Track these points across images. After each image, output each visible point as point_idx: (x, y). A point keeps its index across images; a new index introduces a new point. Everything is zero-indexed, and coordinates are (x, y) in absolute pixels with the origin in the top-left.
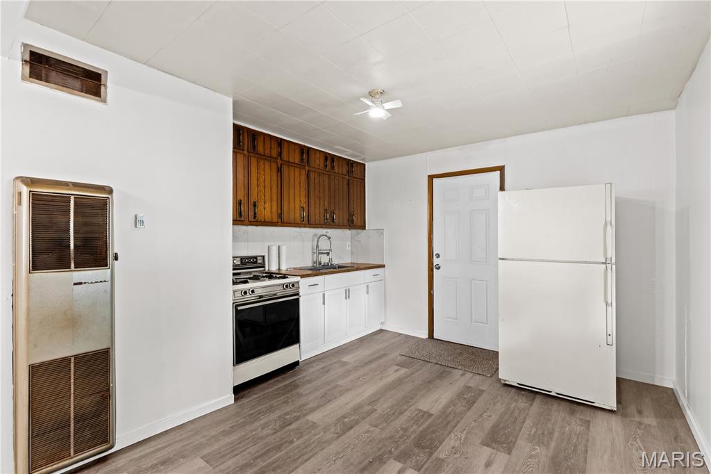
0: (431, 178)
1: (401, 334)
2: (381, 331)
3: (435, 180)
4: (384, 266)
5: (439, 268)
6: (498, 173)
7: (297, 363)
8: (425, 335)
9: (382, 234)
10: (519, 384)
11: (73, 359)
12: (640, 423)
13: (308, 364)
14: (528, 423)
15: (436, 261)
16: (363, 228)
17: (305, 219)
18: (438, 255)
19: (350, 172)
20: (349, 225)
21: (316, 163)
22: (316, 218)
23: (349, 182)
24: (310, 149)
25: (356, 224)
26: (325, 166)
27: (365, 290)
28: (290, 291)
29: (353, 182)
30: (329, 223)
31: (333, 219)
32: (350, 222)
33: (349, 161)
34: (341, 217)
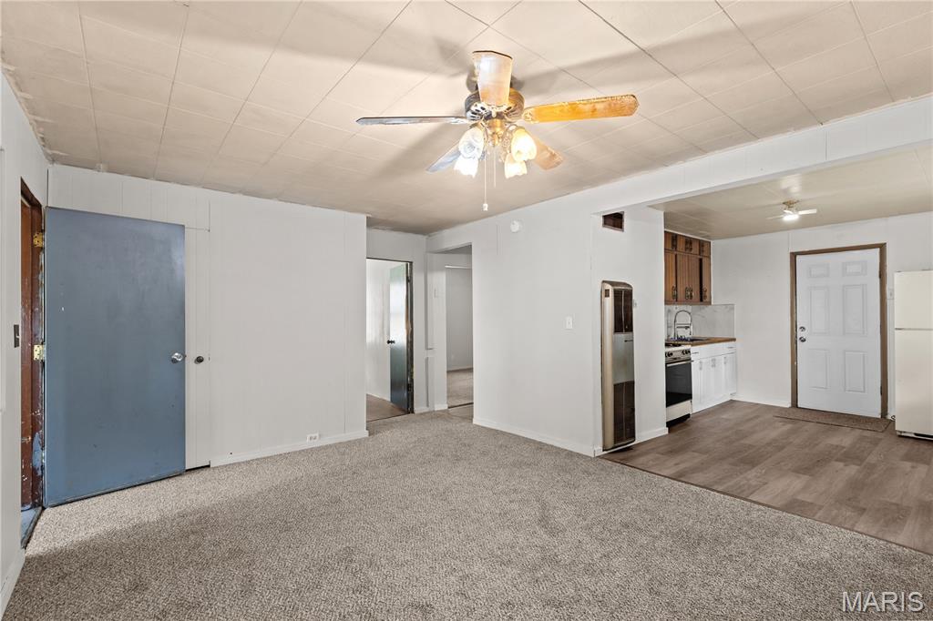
0: (794, 256)
1: (757, 404)
2: (732, 401)
3: (798, 257)
4: (734, 340)
5: (804, 341)
6: (877, 250)
7: (688, 416)
8: (787, 403)
9: (733, 309)
10: (916, 435)
11: (625, 384)
13: (699, 416)
15: (800, 334)
16: (710, 303)
17: (675, 297)
18: (803, 328)
19: (701, 251)
20: (701, 300)
21: (681, 246)
22: (681, 295)
23: (701, 260)
24: (677, 235)
25: (707, 300)
26: (686, 249)
27: (723, 361)
28: (686, 356)
29: (705, 260)
30: (688, 299)
31: (691, 296)
32: (703, 297)
33: (700, 241)
34: (695, 294)
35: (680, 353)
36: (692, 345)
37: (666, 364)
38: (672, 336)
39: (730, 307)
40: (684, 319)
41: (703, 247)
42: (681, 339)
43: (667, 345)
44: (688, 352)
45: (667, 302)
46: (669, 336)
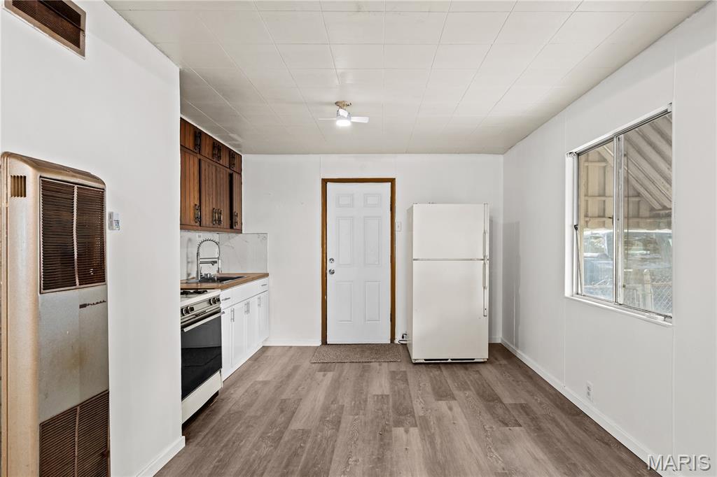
0: (325, 182)
1: (291, 347)
2: (265, 349)
3: (329, 184)
4: (266, 275)
5: (333, 273)
6: (389, 184)
7: (217, 394)
8: (319, 343)
9: (265, 238)
10: (426, 360)
11: (78, 408)
12: (501, 365)
14: (449, 381)
15: (330, 266)
16: (240, 231)
17: (199, 219)
18: (332, 260)
19: (231, 164)
20: (231, 227)
21: (207, 150)
22: (206, 219)
23: (231, 176)
24: (201, 132)
25: (237, 227)
26: (213, 155)
27: (257, 303)
28: (214, 307)
29: (235, 176)
30: (216, 225)
31: (220, 221)
32: (233, 224)
33: (230, 150)
34: (225, 218)
35: (206, 304)
36: (222, 288)
37: (183, 327)
38: (194, 275)
39: (263, 236)
40: (209, 251)
41: (234, 159)
42: (207, 279)
43: (185, 292)
44: (216, 300)
45: (184, 226)
46: (189, 275)
